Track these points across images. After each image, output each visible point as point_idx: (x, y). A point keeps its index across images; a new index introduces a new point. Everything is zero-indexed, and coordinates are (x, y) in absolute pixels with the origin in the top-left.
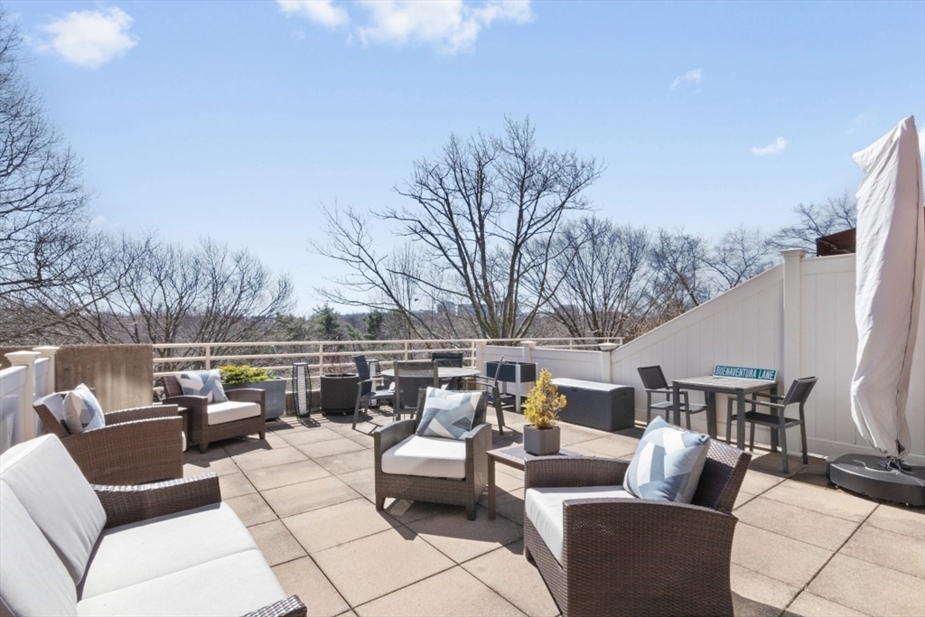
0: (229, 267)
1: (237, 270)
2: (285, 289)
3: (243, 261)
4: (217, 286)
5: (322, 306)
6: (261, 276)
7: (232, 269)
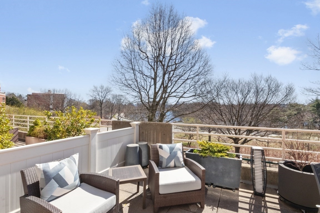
0: (263, 85)
1: (267, 85)
2: (290, 91)
3: (269, 81)
4: (257, 92)
5: (314, 98)
6: (278, 86)
7: (264, 85)
